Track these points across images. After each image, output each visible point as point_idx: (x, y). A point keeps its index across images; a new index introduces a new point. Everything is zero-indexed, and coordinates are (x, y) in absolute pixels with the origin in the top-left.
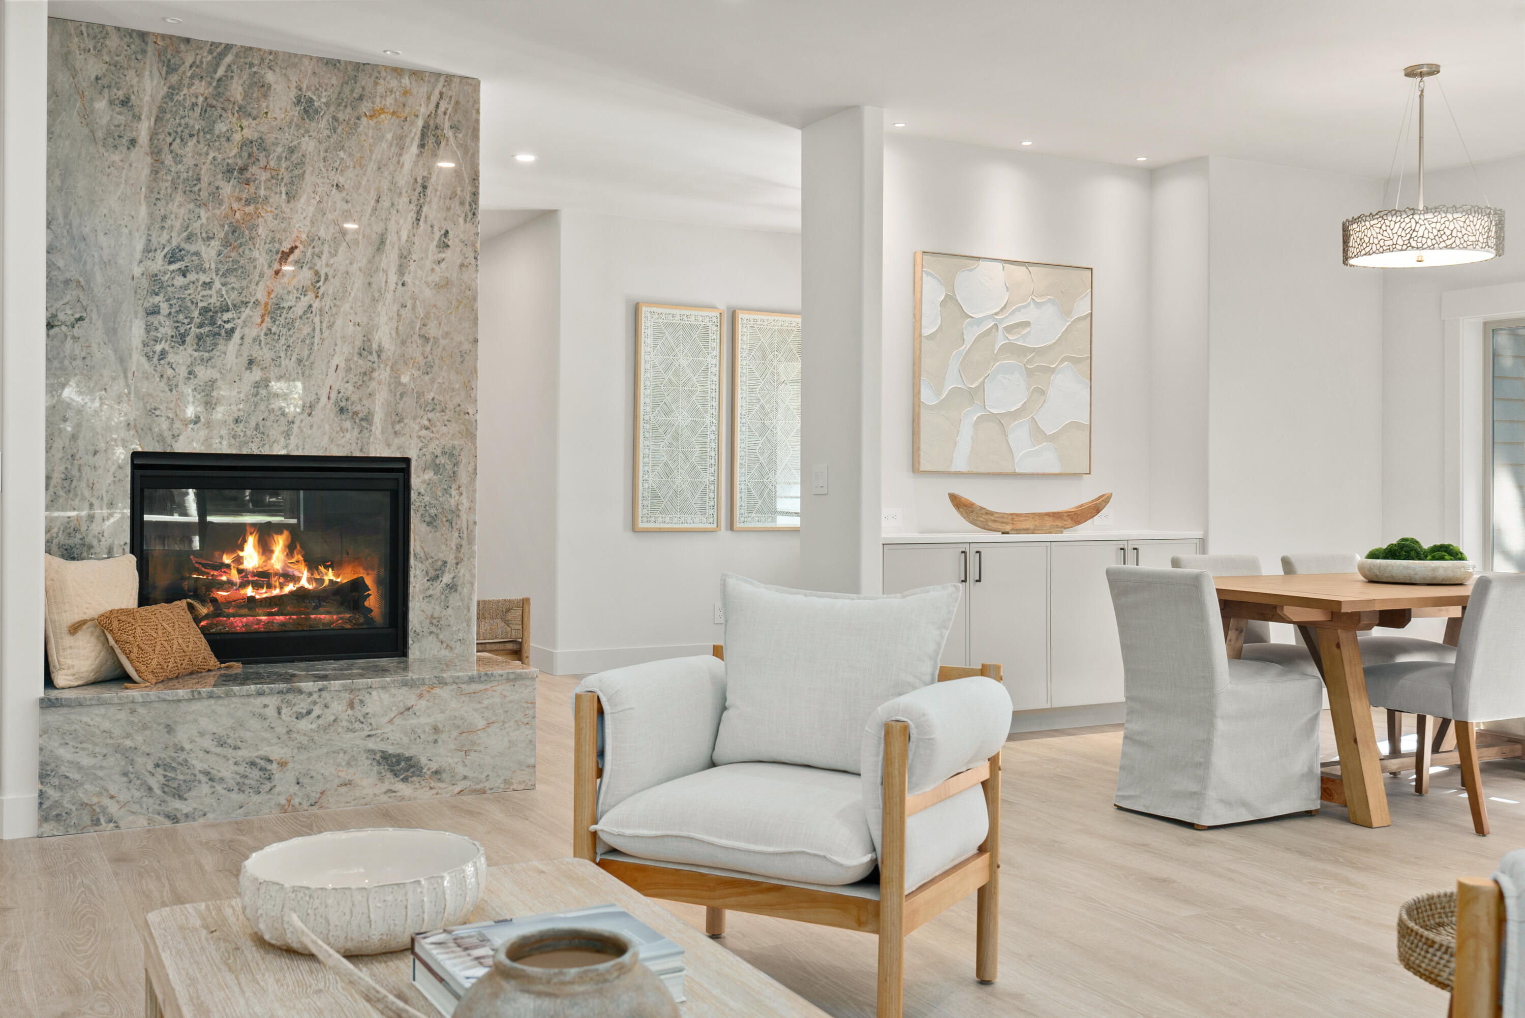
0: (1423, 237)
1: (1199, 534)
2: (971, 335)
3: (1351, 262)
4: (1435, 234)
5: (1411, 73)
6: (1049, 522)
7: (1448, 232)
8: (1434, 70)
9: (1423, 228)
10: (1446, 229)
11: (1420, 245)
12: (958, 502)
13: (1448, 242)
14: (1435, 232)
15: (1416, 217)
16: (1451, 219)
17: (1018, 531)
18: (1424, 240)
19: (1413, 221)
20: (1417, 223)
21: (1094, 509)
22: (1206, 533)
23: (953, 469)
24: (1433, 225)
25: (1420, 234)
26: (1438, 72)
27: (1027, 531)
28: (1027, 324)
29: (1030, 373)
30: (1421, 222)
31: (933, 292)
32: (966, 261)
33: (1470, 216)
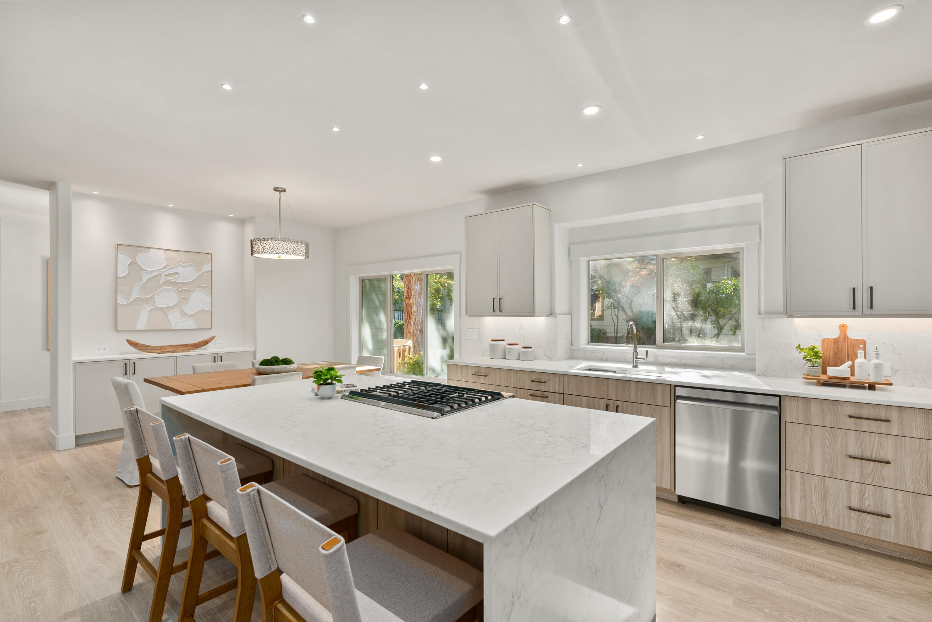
0: (267, 249)
1: (253, 349)
2: (145, 278)
3: (254, 255)
4: (272, 248)
5: (276, 189)
6: (181, 348)
7: (276, 248)
8: (284, 190)
9: (268, 245)
10: (275, 247)
11: (267, 252)
12: (130, 342)
13: (277, 251)
14: (272, 247)
15: (265, 241)
16: (277, 243)
17: (165, 352)
18: (268, 250)
19: (264, 243)
20: (265, 243)
21: (206, 343)
22: (256, 349)
23: (137, 329)
24: (271, 245)
25: (267, 248)
26: (285, 191)
27: (169, 352)
28: (178, 274)
29: (180, 292)
30: (267, 243)
31: (124, 260)
32: (143, 249)
33: (285, 242)
